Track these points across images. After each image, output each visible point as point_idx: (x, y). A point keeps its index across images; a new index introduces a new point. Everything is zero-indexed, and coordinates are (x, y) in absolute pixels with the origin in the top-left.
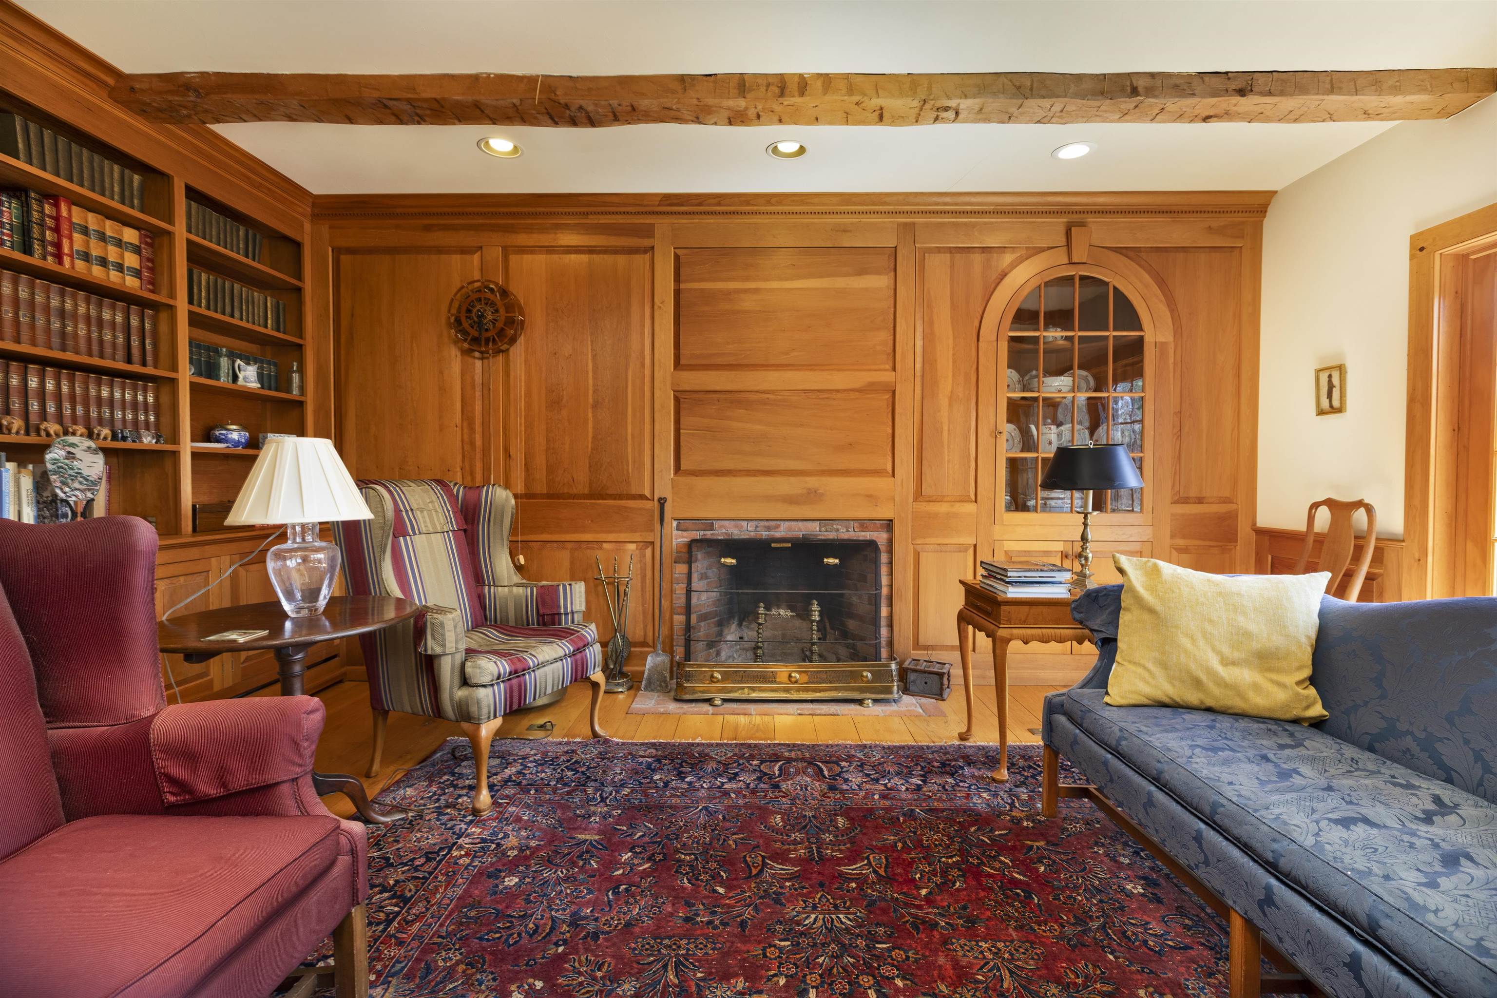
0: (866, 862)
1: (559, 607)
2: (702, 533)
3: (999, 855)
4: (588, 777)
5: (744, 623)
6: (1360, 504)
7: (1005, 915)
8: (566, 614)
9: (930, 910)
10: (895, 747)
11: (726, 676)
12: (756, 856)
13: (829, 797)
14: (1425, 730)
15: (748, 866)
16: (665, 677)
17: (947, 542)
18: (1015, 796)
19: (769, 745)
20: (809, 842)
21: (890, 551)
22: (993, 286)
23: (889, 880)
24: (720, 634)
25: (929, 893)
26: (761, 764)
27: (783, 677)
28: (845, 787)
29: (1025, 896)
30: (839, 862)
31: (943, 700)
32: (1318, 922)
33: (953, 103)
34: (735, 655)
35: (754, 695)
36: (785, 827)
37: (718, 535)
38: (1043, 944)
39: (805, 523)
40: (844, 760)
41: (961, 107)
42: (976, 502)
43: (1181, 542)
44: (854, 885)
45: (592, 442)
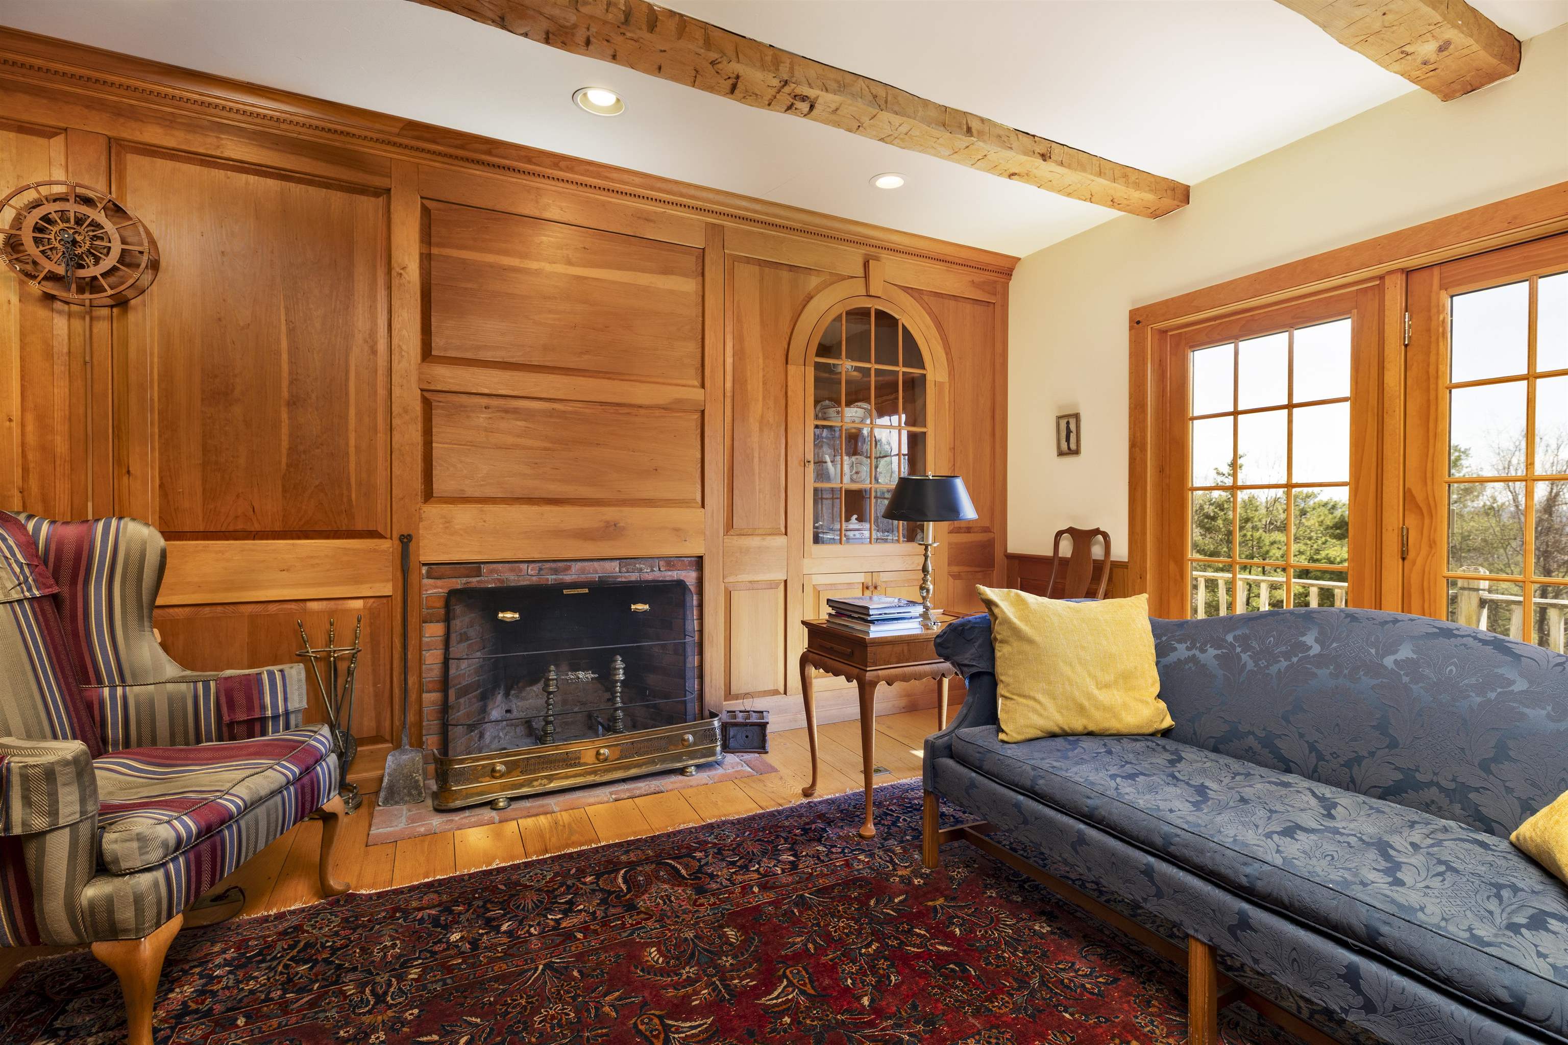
0: (785, 983)
1: (263, 707)
2: (464, 580)
3: (912, 928)
4: (339, 967)
5: (513, 692)
6: (1097, 532)
7: (956, 1001)
8: (275, 718)
9: (885, 1024)
10: (744, 819)
11: (512, 767)
12: (650, 1020)
13: (703, 905)
14: (1264, 729)
15: (646, 1037)
16: (417, 781)
17: (758, 579)
18: (889, 850)
19: (596, 850)
20: (708, 976)
21: (700, 593)
22: (800, 308)
23: (821, 998)
24: (484, 710)
25: (872, 1001)
26: (598, 878)
27: (589, 757)
28: (714, 886)
29: (961, 971)
30: (756, 993)
31: (767, 753)
32: (1306, 938)
33: (812, 93)
34: (501, 734)
35: (553, 785)
36: (668, 963)
37: (488, 582)
38: (1008, 1025)
39: (602, 563)
40: (696, 850)
41: (820, 100)
42: (786, 534)
43: (956, 569)
44: (787, 1020)
45: (288, 455)
